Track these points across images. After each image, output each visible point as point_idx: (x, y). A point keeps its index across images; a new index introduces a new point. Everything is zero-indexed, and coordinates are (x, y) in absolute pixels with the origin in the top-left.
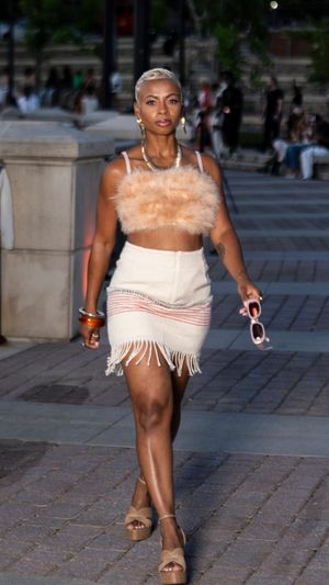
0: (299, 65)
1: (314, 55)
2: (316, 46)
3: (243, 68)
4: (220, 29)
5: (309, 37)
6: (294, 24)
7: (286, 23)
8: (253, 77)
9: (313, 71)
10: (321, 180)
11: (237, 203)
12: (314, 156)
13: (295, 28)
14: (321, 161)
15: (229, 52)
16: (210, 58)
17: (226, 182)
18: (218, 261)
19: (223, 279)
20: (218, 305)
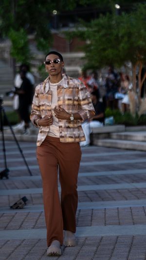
0: (75, 58)
1: (86, 49)
2: (88, 42)
3: (32, 62)
4: (13, 33)
5: (82, 36)
6: (71, 25)
7: (65, 25)
8: (40, 69)
9: (86, 62)
10: (96, 145)
11: (31, 167)
12: (90, 128)
13: (72, 29)
14: (95, 131)
15: (21, 51)
16: (7, 55)
17: (21, 151)
18: (16, 213)
19: (20, 227)
20: (16, 248)
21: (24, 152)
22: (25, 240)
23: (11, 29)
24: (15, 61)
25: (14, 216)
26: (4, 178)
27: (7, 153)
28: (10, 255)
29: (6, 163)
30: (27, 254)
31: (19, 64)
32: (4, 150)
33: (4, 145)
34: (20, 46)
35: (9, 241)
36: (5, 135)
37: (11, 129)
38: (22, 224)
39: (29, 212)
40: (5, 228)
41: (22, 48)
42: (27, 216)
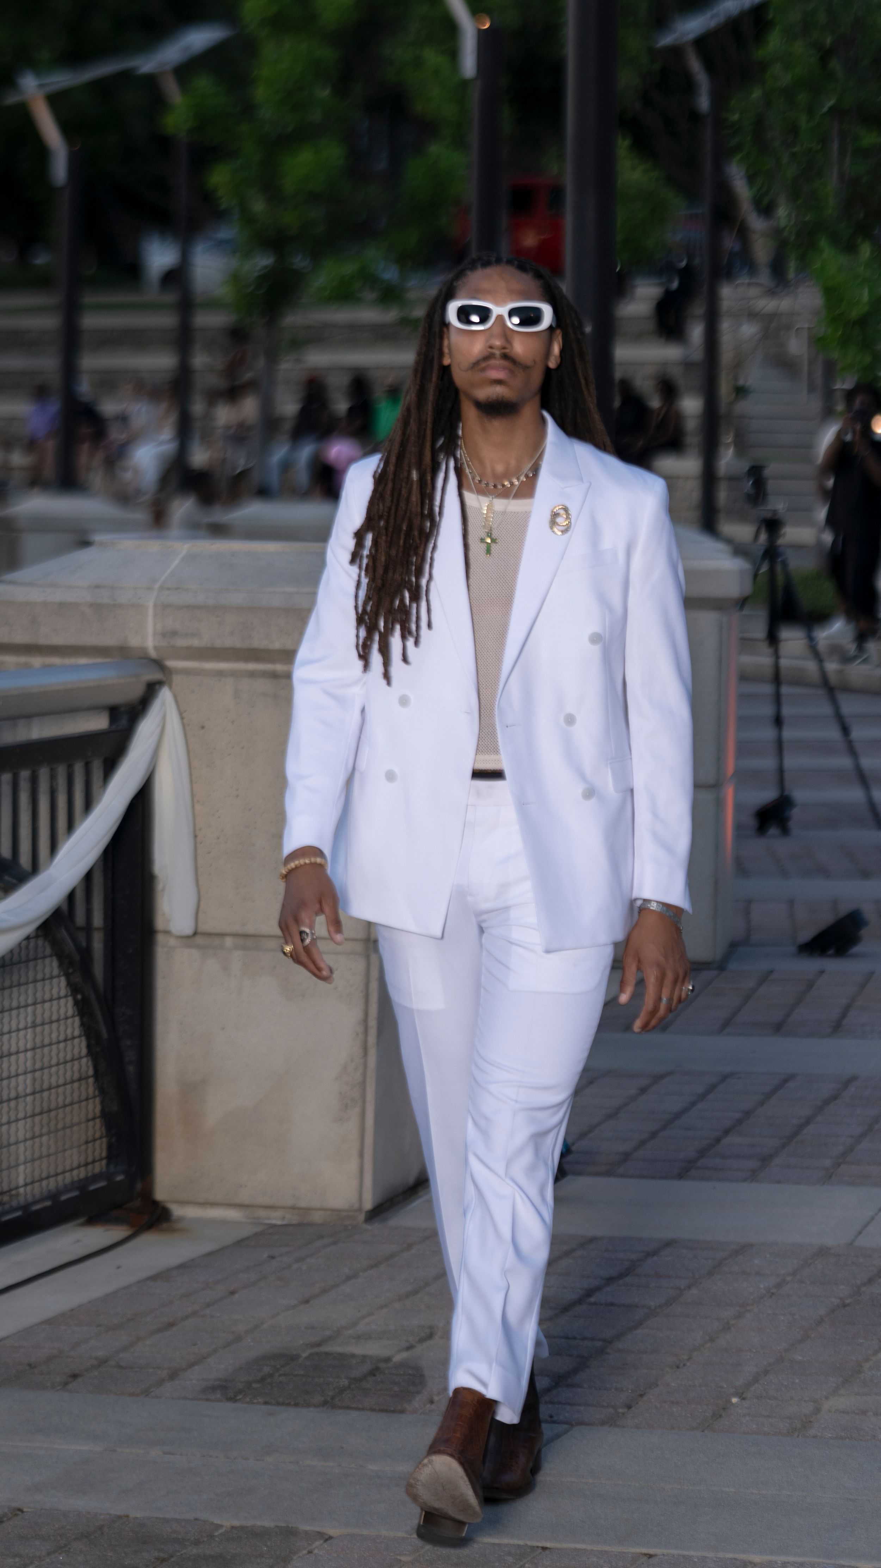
4: (829, 256)
15: (858, 332)
16: (796, 346)
17: (845, 730)
18: (822, 972)
19: (837, 1028)
20: (820, 1109)
21: (857, 733)
22: (853, 1079)
23: (823, 242)
24: (830, 370)
25: (810, 985)
26: (773, 831)
27: (788, 734)
28: (796, 1133)
29: (781, 771)
30: (863, 1135)
31: (844, 384)
32: (778, 721)
33: (778, 699)
34: (855, 313)
35: (790, 1078)
36: (784, 662)
37: (811, 639)
38: (844, 1015)
39: (872, 973)
40: (778, 1028)
41: (862, 322)
42: (863, 986)
